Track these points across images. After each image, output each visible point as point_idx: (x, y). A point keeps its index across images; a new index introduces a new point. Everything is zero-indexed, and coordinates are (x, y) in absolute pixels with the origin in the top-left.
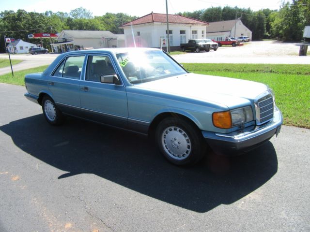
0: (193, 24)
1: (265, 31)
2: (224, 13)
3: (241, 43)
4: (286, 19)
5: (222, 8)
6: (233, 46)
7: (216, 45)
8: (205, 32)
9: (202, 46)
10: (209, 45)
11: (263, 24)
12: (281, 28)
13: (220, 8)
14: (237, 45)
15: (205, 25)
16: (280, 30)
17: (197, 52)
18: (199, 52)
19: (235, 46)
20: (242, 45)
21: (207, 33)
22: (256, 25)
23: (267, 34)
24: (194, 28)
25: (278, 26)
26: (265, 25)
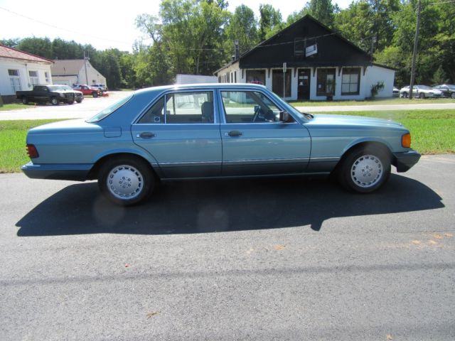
0: (30, 61)
1: (122, 78)
2: (56, 48)
3: (105, 93)
4: (151, 64)
5: (52, 41)
6: (94, 97)
7: (80, 94)
8: (50, 75)
9: (62, 96)
10: (73, 95)
11: (117, 68)
12: (148, 75)
13: (47, 40)
14: (99, 95)
15: (49, 63)
16: (147, 77)
17: (53, 105)
18: (57, 104)
19: (97, 97)
20: (107, 95)
21: (52, 76)
22: (108, 69)
23: (124, 82)
24: (32, 67)
25: (144, 72)
26: (120, 70)
